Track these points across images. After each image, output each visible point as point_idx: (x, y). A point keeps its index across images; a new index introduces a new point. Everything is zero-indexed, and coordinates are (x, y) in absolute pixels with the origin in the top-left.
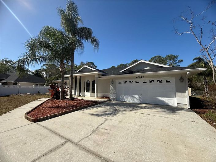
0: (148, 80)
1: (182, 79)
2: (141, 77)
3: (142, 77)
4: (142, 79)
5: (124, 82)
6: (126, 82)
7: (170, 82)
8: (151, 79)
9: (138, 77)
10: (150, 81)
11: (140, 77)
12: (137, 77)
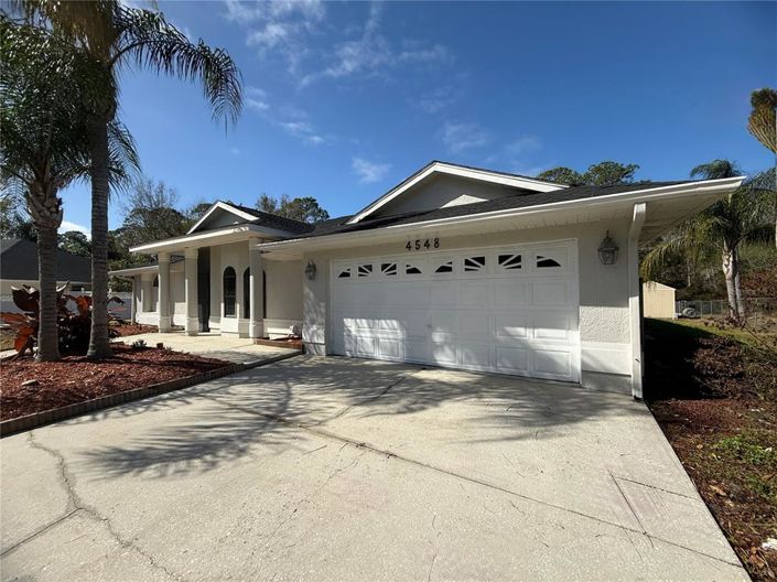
0: (457, 258)
1: (610, 248)
2: (427, 245)
3: (432, 243)
4: (432, 252)
5: (361, 270)
6: (370, 268)
7: (558, 265)
8: (472, 253)
9: (413, 245)
10: (467, 263)
11: (422, 243)
12: (409, 247)
